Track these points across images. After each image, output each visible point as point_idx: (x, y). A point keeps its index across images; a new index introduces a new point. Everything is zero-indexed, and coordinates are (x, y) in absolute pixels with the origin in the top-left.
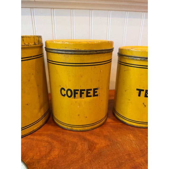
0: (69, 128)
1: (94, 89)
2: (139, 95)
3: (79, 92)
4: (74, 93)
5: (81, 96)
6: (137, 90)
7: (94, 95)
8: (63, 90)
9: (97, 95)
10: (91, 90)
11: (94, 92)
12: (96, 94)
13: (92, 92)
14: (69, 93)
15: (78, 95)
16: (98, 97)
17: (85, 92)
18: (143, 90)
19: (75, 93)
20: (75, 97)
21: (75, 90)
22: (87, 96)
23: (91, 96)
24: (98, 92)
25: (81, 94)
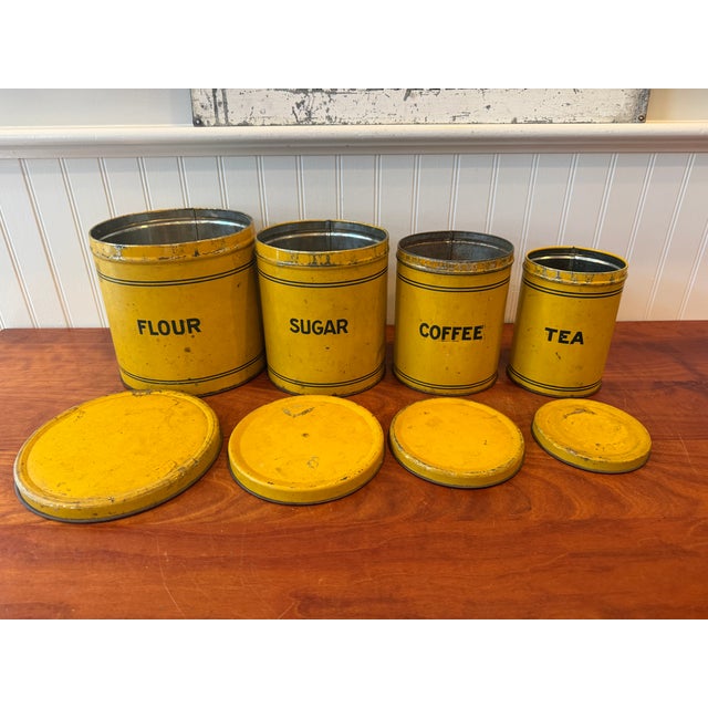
0: (428, 389)
1: (477, 328)
2: (550, 339)
3: (451, 332)
4: (443, 333)
5: (453, 338)
6: (547, 329)
7: (475, 338)
8: (424, 327)
9: (481, 338)
10: (470, 328)
11: (476, 332)
12: (478, 335)
13: (472, 332)
14: (435, 332)
15: (449, 337)
16: (482, 341)
17: (461, 332)
18: (556, 331)
19: (445, 333)
20: (443, 338)
21: (445, 328)
22: (464, 338)
23: (469, 339)
24: (483, 332)
25: (455, 334)
